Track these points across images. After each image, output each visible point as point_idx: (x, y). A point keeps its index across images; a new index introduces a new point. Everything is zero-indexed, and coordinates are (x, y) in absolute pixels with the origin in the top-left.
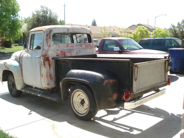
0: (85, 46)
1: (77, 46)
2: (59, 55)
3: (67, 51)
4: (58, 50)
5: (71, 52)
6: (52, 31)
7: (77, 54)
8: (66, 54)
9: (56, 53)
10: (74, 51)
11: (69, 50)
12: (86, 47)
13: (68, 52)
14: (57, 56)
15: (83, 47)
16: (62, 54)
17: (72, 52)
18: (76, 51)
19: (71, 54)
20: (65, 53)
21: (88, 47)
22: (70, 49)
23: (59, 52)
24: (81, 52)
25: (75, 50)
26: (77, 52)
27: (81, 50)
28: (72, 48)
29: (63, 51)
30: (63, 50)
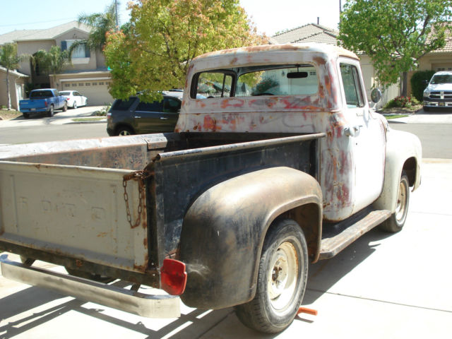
0: (285, 105)
1: (253, 105)
2: (200, 128)
3: (221, 119)
4: (197, 114)
5: (233, 122)
7: (251, 128)
8: (219, 124)
9: (195, 121)
10: (243, 118)
11: (227, 116)
12: (287, 107)
13: (226, 122)
14: (196, 128)
15: (274, 106)
16: (209, 126)
17: (236, 120)
18: (248, 120)
19: (232, 125)
20: (215, 122)
21: (295, 107)
22: (230, 114)
23: (201, 120)
24: (266, 122)
25: (245, 116)
26: (252, 123)
27: (265, 118)
28: (237, 110)
29: (210, 118)
30: (212, 116)
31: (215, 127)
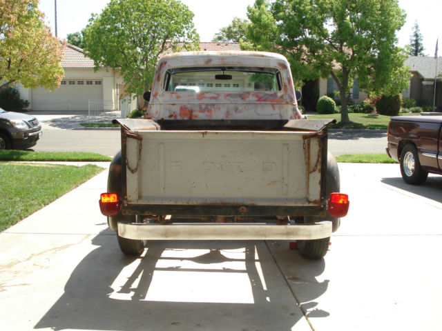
0: (256, 99)
1: (227, 98)
2: (176, 116)
3: (198, 108)
4: (173, 104)
5: (209, 111)
6: (165, 63)
7: (227, 117)
8: (194, 113)
9: (170, 111)
10: (219, 109)
11: (203, 107)
12: (258, 100)
13: (202, 111)
14: (171, 116)
15: (247, 99)
16: (185, 115)
17: (213, 110)
18: (224, 110)
19: (208, 114)
20: (192, 111)
21: (265, 100)
22: (207, 105)
23: (177, 109)
24: (240, 112)
25: (221, 107)
26: (228, 112)
27: (240, 108)
28: (213, 101)
29: (186, 108)
30: (189, 106)
31: (191, 116)
